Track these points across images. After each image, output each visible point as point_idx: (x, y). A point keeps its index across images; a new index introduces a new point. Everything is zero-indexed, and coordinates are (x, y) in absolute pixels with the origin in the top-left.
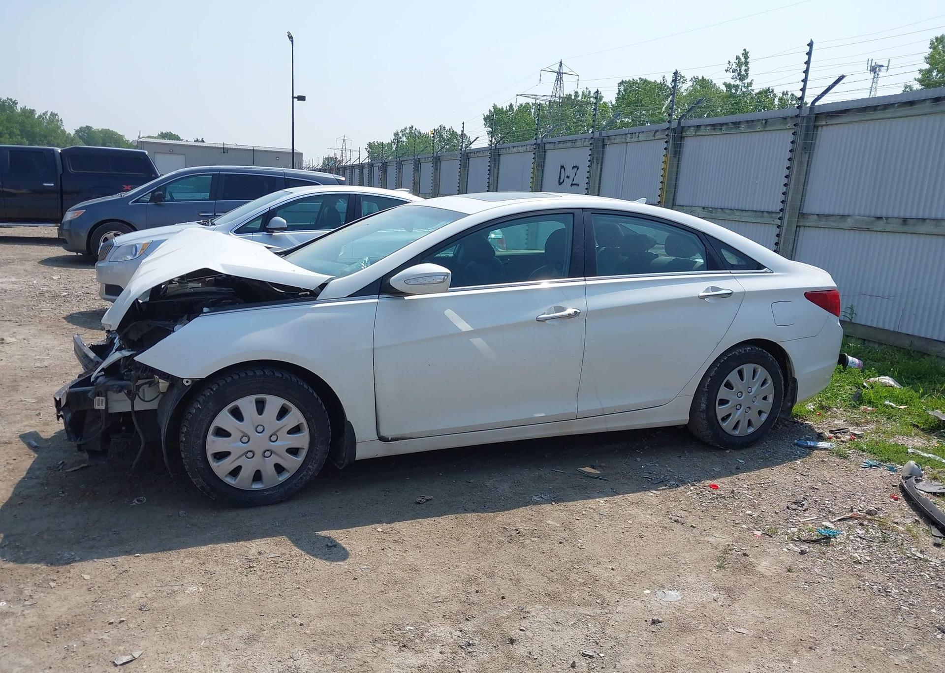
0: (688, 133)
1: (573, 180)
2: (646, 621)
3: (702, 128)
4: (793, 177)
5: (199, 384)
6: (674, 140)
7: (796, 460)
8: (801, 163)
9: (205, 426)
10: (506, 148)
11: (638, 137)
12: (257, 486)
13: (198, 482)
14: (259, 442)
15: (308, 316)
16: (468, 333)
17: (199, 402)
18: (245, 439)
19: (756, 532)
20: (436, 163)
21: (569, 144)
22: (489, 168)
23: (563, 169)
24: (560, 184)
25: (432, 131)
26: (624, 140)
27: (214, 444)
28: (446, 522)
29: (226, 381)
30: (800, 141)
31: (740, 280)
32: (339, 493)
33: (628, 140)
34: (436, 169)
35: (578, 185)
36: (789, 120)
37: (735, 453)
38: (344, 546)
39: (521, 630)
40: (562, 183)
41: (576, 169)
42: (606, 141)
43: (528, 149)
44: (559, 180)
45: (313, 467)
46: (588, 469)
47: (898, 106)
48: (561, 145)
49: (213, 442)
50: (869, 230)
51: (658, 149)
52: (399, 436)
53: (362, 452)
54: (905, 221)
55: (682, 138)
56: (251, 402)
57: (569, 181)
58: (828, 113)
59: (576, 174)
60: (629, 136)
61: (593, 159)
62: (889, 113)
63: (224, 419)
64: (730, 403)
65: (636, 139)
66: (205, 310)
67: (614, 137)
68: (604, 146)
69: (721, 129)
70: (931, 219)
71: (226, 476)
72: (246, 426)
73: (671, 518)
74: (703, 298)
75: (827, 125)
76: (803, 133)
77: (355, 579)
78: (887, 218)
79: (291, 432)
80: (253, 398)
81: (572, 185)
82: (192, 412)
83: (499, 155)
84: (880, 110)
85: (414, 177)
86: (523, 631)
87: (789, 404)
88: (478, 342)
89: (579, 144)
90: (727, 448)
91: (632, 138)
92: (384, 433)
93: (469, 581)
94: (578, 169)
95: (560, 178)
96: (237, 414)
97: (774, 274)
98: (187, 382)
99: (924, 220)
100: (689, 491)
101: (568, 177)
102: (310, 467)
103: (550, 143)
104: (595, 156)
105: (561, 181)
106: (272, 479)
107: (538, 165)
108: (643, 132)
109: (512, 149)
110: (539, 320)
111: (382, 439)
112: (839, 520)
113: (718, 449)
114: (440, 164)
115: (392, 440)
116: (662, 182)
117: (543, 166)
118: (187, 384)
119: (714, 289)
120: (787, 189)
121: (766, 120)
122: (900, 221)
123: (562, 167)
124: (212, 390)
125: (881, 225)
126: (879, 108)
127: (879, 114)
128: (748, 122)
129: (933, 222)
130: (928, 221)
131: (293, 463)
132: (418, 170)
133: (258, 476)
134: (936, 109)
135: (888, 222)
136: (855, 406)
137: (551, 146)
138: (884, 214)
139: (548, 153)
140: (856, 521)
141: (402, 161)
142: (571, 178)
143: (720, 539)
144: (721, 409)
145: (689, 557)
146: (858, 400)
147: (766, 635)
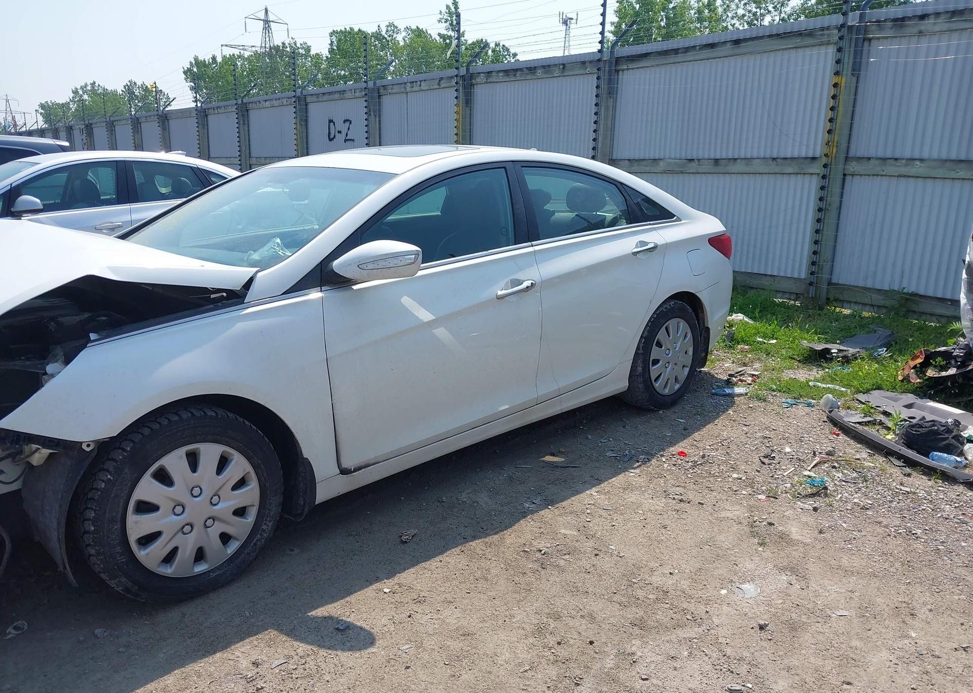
0: (478, 80)
1: (347, 135)
2: (752, 628)
3: (494, 74)
4: (602, 122)
5: (105, 447)
6: (465, 88)
7: (727, 410)
8: (607, 108)
9: (121, 504)
10: (256, 103)
11: (420, 85)
12: (201, 568)
13: (117, 584)
14: (197, 509)
15: (240, 326)
16: (430, 324)
17: (108, 471)
18: (179, 509)
19: (760, 497)
20: (163, 122)
21: (337, 96)
22: (237, 125)
23: (332, 124)
24: (331, 140)
25: (152, 84)
26: (403, 90)
27: (138, 526)
28: (454, 559)
29: (142, 434)
30: (604, 86)
31: (660, 231)
32: (296, 551)
33: (408, 89)
34: (164, 129)
35: (353, 140)
36: (587, 64)
37: (669, 413)
38: (359, 624)
39: (643, 680)
40: (333, 139)
41: (348, 124)
42: (382, 91)
43: (285, 103)
44: (329, 136)
45: (268, 526)
46: (549, 458)
47: (699, 49)
48: (326, 97)
49: (136, 522)
50: (682, 172)
51: (449, 97)
52: (362, 464)
53: (323, 494)
54: (717, 161)
55: (472, 85)
56: (181, 458)
57: (343, 136)
58: (628, 57)
59: (349, 129)
60: (409, 85)
61: (370, 111)
62: (690, 56)
63: (147, 489)
64: (661, 362)
65: (418, 88)
66: (93, 336)
67: (391, 86)
68: (379, 96)
69: (515, 75)
70: (741, 159)
71: (158, 566)
72: (178, 491)
73: (674, 499)
74: (635, 254)
75: (628, 69)
76: (607, 77)
77: (408, 668)
78: (699, 160)
79: (236, 487)
80: (182, 451)
81: (346, 140)
82: (99, 487)
83: (247, 110)
84: (682, 53)
85: (134, 139)
86: (646, 679)
87: (703, 354)
88: (441, 332)
89: (347, 95)
90: (660, 409)
91: (413, 87)
92: (347, 463)
93: (540, 630)
94: (351, 123)
95: (329, 133)
96: (163, 477)
97: (682, 222)
98: (88, 446)
99: (736, 159)
100: (663, 463)
101: (340, 132)
102: (264, 527)
103: (312, 95)
104: (372, 108)
105: (332, 136)
106: (219, 554)
107: (301, 120)
108: (425, 80)
109: (264, 103)
110: (500, 298)
111: (344, 472)
112: (813, 467)
113: (653, 411)
114: (168, 123)
115: (356, 470)
116: (456, 134)
117: (306, 121)
118: (88, 449)
119: (643, 243)
120: (596, 135)
121: (564, 65)
122: (713, 161)
123: (331, 121)
124: (124, 450)
125: (693, 167)
126: (680, 51)
127: (680, 57)
128: (543, 67)
129: (744, 161)
130: (738, 160)
131: (241, 528)
132: (138, 131)
133: (200, 555)
134: (738, 51)
135: (701, 163)
136: (730, 347)
137: (314, 99)
138: (695, 157)
139: (311, 107)
140: (826, 465)
141: (113, 121)
142: (344, 133)
143: (735, 511)
144: (654, 371)
145: (725, 539)
146: (732, 340)
147: (866, 612)
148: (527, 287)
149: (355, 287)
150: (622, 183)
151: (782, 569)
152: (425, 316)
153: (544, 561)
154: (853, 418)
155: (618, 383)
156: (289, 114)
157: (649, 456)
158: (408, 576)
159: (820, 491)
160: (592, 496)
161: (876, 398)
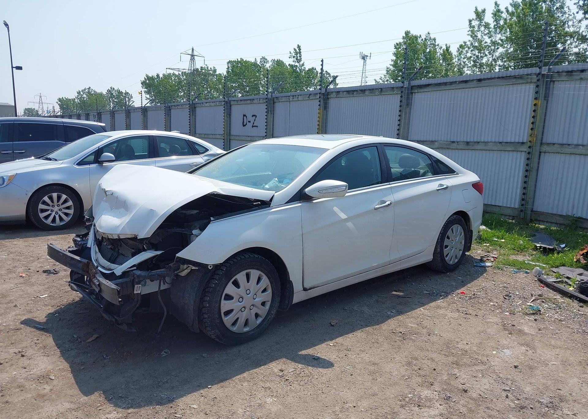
0: (332, 96)
1: (254, 124)
2: (511, 367)
3: (341, 93)
4: (403, 121)
5: (217, 267)
6: (324, 100)
7: (483, 274)
8: (406, 113)
9: (220, 294)
10: (200, 104)
11: (298, 98)
12: (246, 330)
13: (212, 334)
14: (248, 301)
15: (270, 217)
16: (346, 220)
17: (216, 279)
18: (241, 300)
19: (506, 313)
20: (144, 112)
21: (249, 102)
22: (189, 116)
23: (245, 117)
24: (244, 126)
25: (139, 92)
26: (288, 100)
27: (225, 305)
28: (359, 334)
29: (230, 264)
30: (404, 100)
31: (449, 180)
32: (282, 327)
33: (291, 100)
34: (144, 116)
35: (257, 126)
36: (395, 89)
37: (452, 274)
38: (323, 357)
39: (462, 384)
40: (245, 125)
41: (254, 117)
42: (275, 100)
43: (218, 104)
44: (243, 124)
45: (274, 312)
46: (394, 293)
47: (458, 83)
48: (242, 102)
49: (225, 304)
50: (448, 148)
51: (314, 105)
52: (312, 287)
53: (297, 299)
54: (468, 143)
55: (328, 98)
56: (244, 275)
57: (251, 124)
58: (418, 86)
59: (255, 120)
60: (291, 97)
61: (268, 111)
62: (453, 86)
63: (230, 289)
64: (449, 247)
65: (296, 99)
66: (212, 219)
67: (281, 98)
68: (274, 103)
69: (353, 94)
70: (482, 142)
71: (231, 326)
72: (241, 291)
73: (463, 313)
74: (438, 190)
75: (418, 92)
76: (406, 96)
77: (352, 375)
78: (458, 142)
79: (263, 292)
80: (244, 273)
81: (253, 126)
82: (212, 286)
83: (195, 107)
84: (448, 85)
85: (126, 122)
86: (464, 384)
87: (469, 245)
88: (350, 224)
89: (255, 101)
90: (448, 272)
91: (294, 98)
92: (306, 286)
93: (409, 364)
94: (256, 117)
95: (243, 122)
96: (236, 284)
97: (459, 175)
98: (210, 267)
99: (479, 142)
100: (454, 297)
101: (249, 122)
102: (272, 312)
103: (234, 101)
104: (269, 109)
105: (245, 124)
106: (254, 323)
107: (227, 114)
108: (301, 95)
109: (205, 104)
110: (376, 209)
111: (305, 289)
112: (532, 301)
113: (444, 273)
114: (147, 113)
115: (310, 289)
116: (318, 125)
117: (230, 115)
118: (210, 268)
119: (441, 185)
120: (399, 127)
121: (381, 89)
122: (465, 143)
123: (244, 115)
124: (222, 270)
125: (454, 145)
126: (448, 84)
127: (448, 87)
128: (370, 90)
129: (483, 144)
130: (480, 143)
131: (263, 311)
132: (129, 117)
133: (246, 323)
134: (480, 85)
135: (459, 144)
136: (480, 243)
137: (235, 103)
138: (455, 140)
139: (233, 107)
140: (539, 301)
141: (114, 111)
142: (252, 122)
143: (494, 319)
144: (446, 251)
145: (491, 331)
146: (481, 240)
147: (565, 363)
148: (389, 204)
149: (314, 201)
150: (430, 155)
151: (522, 345)
152: (343, 216)
153: (404, 337)
154: (551, 279)
155: (427, 257)
156: (220, 111)
157: (447, 294)
158: (340, 340)
159: (537, 312)
160: (421, 310)
161: (562, 270)
